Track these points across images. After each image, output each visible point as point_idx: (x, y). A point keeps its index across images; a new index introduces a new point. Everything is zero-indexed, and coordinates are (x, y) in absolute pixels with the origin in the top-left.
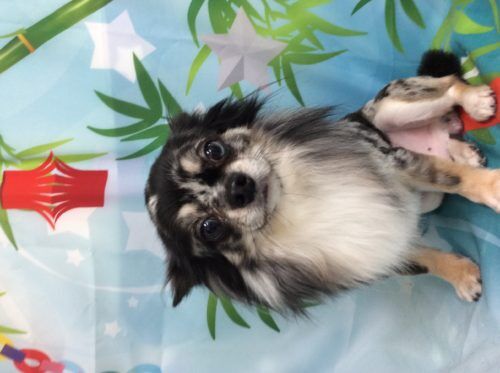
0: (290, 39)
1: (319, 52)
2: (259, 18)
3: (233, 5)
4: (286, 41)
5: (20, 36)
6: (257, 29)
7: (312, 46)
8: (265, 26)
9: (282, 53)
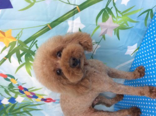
0: (121, 24)
1: (128, 27)
2: (115, 18)
3: (109, 15)
4: (120, 24)
5: (48, 25)
6: (113, 21)
7: (126, 25)
8: (116, 20)
9: (118, 27)
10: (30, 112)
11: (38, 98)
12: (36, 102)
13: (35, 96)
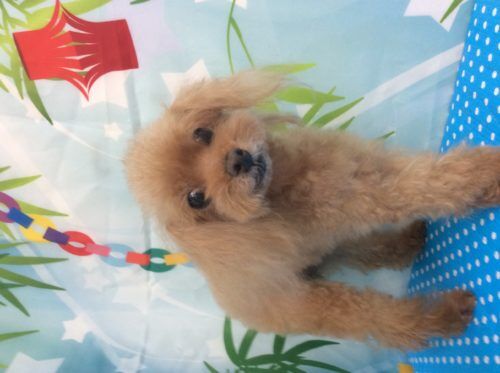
10: (13, 291)
11: (32, 226)
12: (27, 243)
13: (19, 216)
